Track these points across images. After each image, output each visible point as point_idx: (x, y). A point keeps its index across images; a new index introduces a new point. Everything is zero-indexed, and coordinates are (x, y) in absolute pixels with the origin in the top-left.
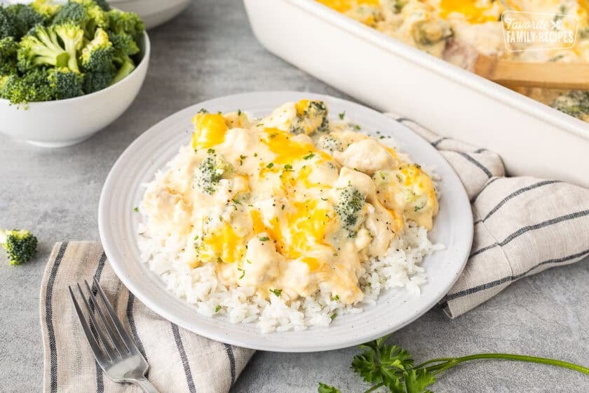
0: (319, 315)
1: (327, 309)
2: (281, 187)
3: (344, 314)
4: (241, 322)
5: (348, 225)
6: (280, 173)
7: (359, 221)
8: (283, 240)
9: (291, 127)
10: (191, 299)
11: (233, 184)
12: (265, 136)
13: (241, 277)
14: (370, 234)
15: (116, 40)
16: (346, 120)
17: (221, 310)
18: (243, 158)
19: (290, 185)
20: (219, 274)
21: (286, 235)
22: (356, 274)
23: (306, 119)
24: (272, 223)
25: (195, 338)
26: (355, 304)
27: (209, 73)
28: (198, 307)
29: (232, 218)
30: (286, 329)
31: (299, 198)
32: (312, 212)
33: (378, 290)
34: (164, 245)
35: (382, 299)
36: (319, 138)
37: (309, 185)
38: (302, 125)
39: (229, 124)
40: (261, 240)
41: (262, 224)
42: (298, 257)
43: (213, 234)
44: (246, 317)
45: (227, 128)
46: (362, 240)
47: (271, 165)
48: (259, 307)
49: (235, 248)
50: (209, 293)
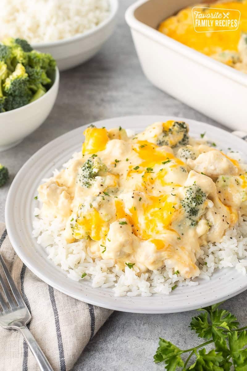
0: (163, 285)
1: (169, 281)
2: (142, 185)
3: (183, 286)
4: (100, 287)
5: (190, 215)
6: (143, 174)
7: (200, 213)
8: (139, 226)
9: (157, 141)
10: (64, 267)
11: (105, 180)
12: (137, 147)
13: (103, 252)
14: (208, 224)
15: (31, 73)
16: (206, 138)
17: (86, 277)
18: (117, 161)
19: (149, 183)
20: (88, 249)
21: (141, 221)
22: (195, 255)
23: (170, 135)
24: (130, 211)
25: (66, 298)
26: (192, 279)
27: (109, 102)
28: (69, 273)
29: (100, 206)
30: (135, 295)
31: (155, 193)
32: (163, 204)
33: (213, 268)
34: (50, 225)
35: (215, 275)
36: (178, 150)
37: (164, 184)
38: (166, 139)
39: (111, 136)
40: (120, 224)
41: (124, 212)
42: (149, 238)
43: (84, 217)
44: (104, 283)
45: (109, 139)
46: (201, 228)
47: (137, 168)
48: (117, 276)
49: (101, 229)
50: (79, 263)
